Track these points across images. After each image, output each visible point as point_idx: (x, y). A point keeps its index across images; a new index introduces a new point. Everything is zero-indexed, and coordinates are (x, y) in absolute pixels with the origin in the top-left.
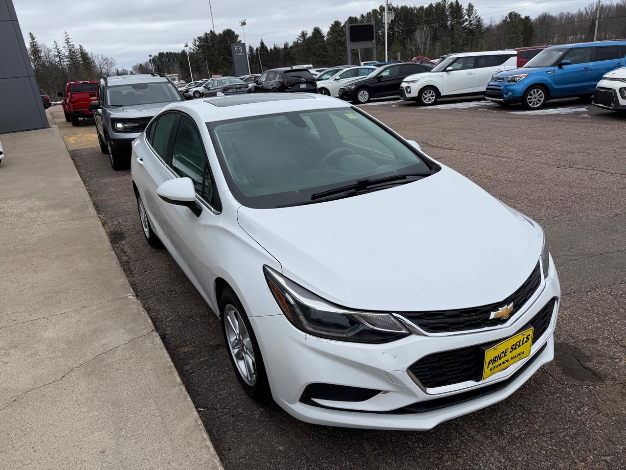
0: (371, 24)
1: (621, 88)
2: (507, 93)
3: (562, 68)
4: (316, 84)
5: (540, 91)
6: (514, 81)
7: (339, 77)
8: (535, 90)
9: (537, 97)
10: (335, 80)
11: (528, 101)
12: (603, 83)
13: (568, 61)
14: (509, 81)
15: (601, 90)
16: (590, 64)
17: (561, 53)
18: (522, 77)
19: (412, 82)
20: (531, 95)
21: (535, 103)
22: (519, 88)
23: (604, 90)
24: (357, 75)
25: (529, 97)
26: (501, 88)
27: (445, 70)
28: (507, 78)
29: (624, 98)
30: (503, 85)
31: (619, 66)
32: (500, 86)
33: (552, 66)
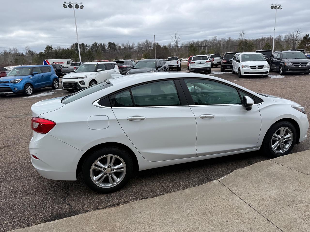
2: (14, 89)
3: (34, 76)
5: (30, 87)
6: (16, 83)
8: (28, 86)
9: (29, 90)
11: (27, 91)
13: (36, 73)
14: (12, 83)
15: (67, 83)
16: (43, 74)
17: (30, 69)
18: (20, 80)
20: (27, 89)
21: (29, 93)
22: (21, 86)
23: (70, 83)
25: (26, 90)
28: (11, 81)
29: (82, 85)
30: (10, 85)
31: (51, 75)
32: (8, 86)
33: (29, 75)
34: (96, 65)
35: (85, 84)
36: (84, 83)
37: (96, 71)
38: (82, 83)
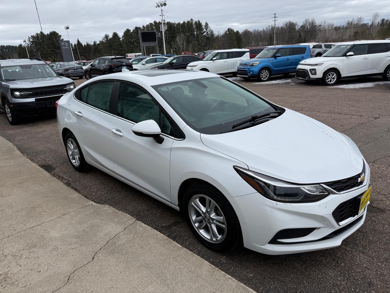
0: (154, 31)
1: (311, 69)
2: (250, 72)
3: (276, 59)
4: (132, 66)
5: (267, 71)
6: (253, 66)
7: (145, 63)
8: (264, 71)
9: (265, 74)
10: (143, 64)
11: (261, 77)
12: (299, 67)
13: (279, 55)
14: (250, 66)
15: (300, 70)
16: (289, 57)
17: (275, 51)
18: (257, 63)
19: (194, 66)
20: (262, 73)
21: (265, 78)
22: (256, 70)
23: (301, 70)
24: (156, 62)
25: (261, 74)
26: (246, 69)
27: (212, 60)
28: (249, 64)
29: (312, 74)
30: (247, 68)
31: (303, 58)
32: (245, 69)
33: (271, 57)
34: (349, 47)
35: (316, 74)
36: (316, 72)
37: (345, 55)
38: (313, 72)
